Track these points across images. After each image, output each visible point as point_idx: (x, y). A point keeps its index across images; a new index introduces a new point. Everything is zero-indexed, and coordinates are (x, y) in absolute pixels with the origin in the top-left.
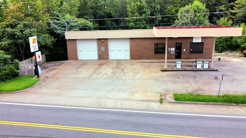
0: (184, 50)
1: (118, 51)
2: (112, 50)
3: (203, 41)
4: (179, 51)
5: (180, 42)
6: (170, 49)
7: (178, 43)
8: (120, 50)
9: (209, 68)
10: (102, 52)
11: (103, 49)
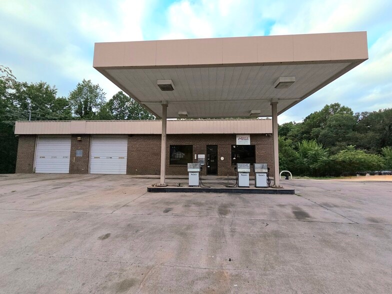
0: (222, 158)
1: (108, 158)
2: (96, 156)
3: (254, 143)
4: (213, 161)
5: (214, 144)
6: (197, 156)
7: (211, 145)
8: (110, 156)
9: (269, 187)
10: (78, 159)
11: (79, 153)
